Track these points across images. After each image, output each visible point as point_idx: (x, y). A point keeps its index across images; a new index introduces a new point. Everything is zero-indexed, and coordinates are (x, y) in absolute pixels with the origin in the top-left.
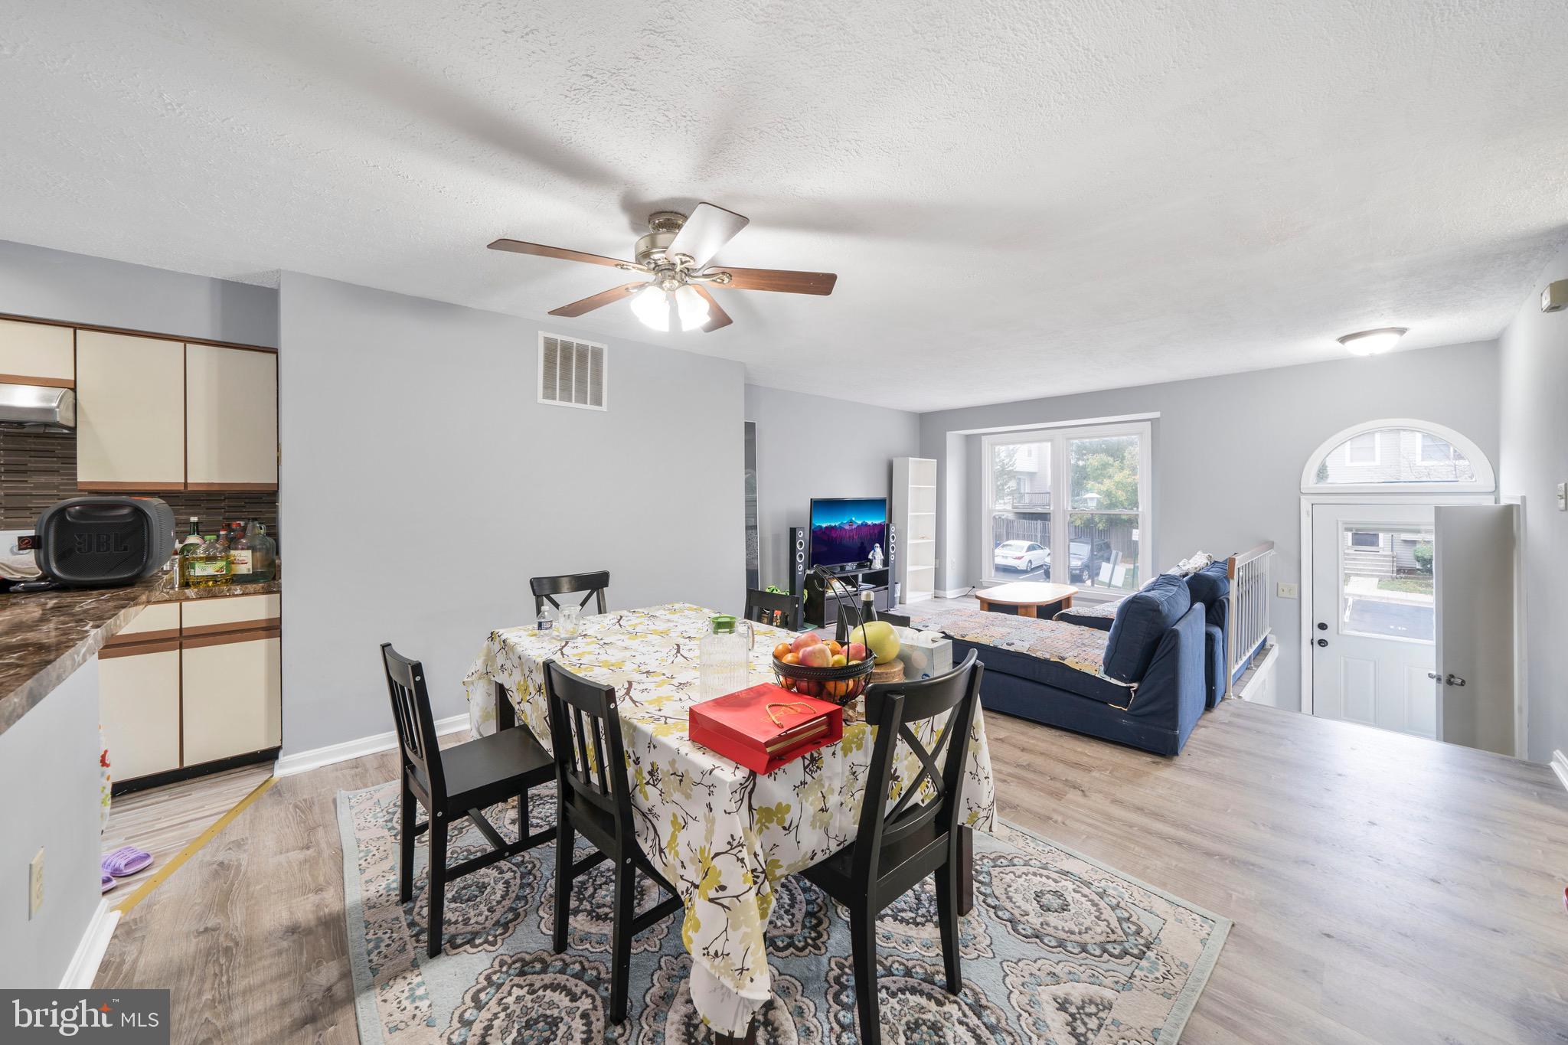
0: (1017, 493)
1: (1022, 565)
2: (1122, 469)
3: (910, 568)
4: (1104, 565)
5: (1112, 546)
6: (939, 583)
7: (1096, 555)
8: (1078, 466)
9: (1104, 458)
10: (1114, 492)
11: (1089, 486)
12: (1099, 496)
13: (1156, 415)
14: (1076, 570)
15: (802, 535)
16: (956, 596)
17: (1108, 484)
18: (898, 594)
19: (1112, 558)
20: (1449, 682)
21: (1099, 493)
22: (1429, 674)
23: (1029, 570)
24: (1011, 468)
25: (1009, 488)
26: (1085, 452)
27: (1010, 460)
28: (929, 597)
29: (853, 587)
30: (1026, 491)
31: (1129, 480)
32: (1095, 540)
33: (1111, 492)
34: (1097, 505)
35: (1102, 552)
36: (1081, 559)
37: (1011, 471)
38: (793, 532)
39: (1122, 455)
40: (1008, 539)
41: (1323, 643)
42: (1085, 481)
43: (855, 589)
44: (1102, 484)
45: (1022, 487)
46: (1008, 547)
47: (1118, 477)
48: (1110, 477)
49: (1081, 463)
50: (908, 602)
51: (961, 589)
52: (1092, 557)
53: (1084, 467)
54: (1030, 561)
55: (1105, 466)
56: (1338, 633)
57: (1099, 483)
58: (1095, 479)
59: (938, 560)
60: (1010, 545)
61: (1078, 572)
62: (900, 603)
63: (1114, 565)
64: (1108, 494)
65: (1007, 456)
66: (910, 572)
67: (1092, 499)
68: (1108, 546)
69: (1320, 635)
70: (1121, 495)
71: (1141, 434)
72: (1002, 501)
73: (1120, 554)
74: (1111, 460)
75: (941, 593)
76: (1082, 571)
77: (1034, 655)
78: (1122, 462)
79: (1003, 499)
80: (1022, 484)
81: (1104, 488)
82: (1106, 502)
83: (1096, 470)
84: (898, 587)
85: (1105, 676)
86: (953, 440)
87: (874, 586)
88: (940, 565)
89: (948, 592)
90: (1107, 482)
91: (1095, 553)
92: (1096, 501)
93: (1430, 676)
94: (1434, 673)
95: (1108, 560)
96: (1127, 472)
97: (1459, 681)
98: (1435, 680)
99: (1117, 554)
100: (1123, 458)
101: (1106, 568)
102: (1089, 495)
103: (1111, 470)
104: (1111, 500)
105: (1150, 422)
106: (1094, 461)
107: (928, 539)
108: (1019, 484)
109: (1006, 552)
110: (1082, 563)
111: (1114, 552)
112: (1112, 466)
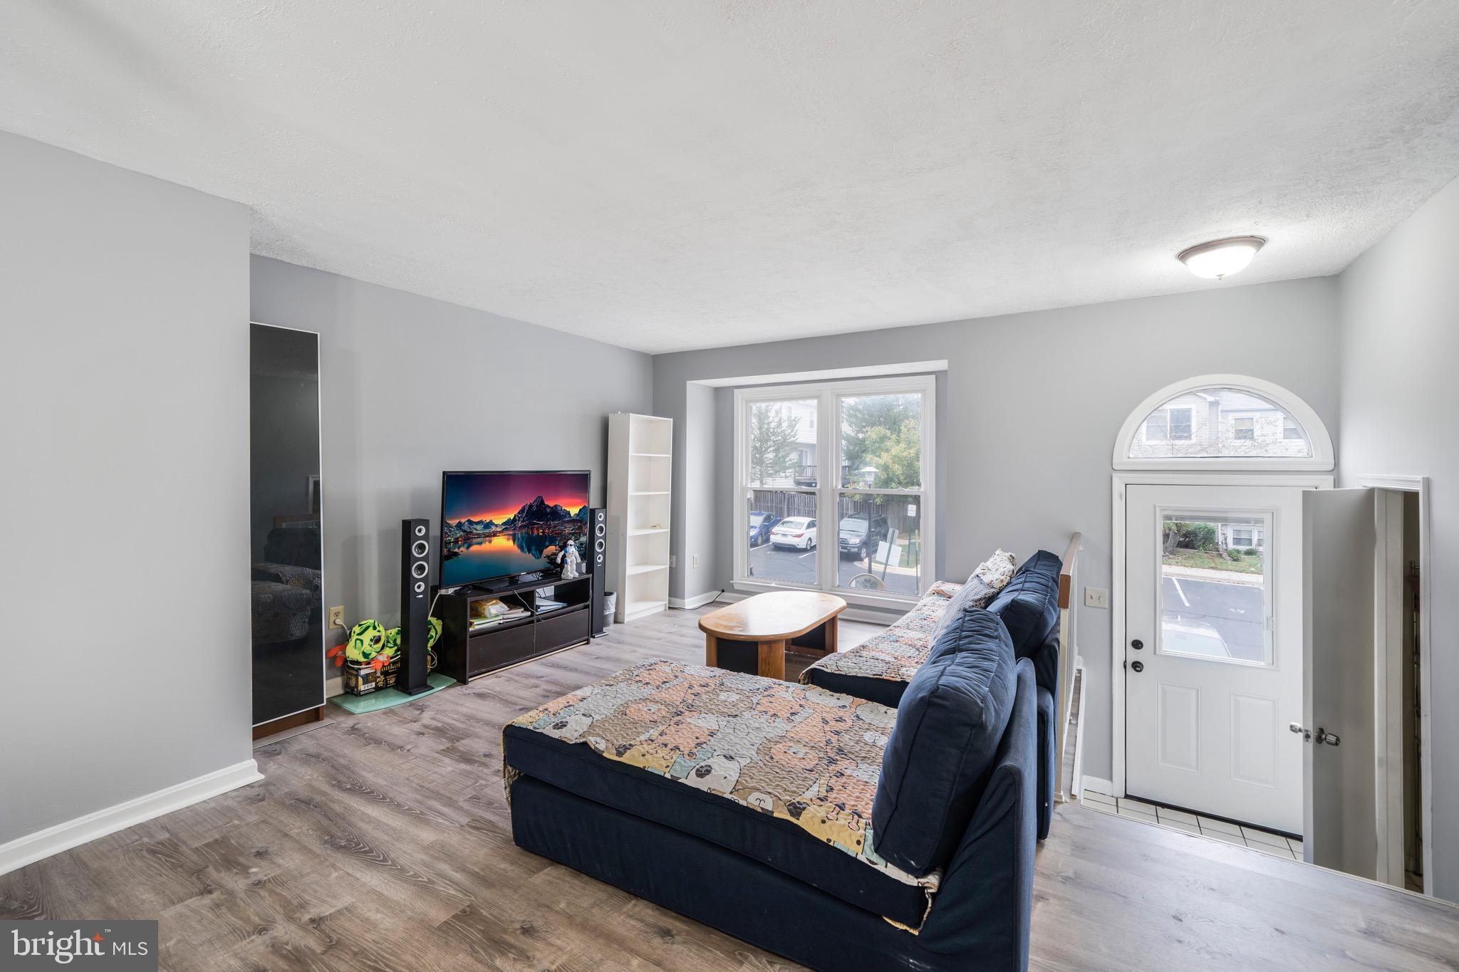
0: (800, 467)
1: (801, 543)
2: (898, 442)
3: (631, 570)
4: (881, 543)
5: (889, 522)
6: (675, 589)
7: (873, 532)
8: (858, 439)
9: (881, 430)
10: (891, 466)
11: (868, 459)
12: (876, 470)
13: (941, 365)
14: (854, 547)
15: (424, 531)
16: (701, 604)
17: (885, 458)
18: (611, 610)
19: (889, 536)
20: (1319, 739)
21: (876, 468)
22: (1291, 727)
23: (809, 548)
24: (792, 439)
25: (790, 460)
26: (864, 424)
27: (792, 431)
28: (662, 609)
29: (526, 610)
30: (808, 465)
31: (905, 454)
32: (873, 516)
33: (888, 466)
34: (875, 479)
35: (879, 530)
36: (859, 536)
37: (792, 443)
38: (407, 526)
39: (899, 429)
40: (789, 515)
41: (1137, 666)
42: (864, 455)
43: (529, 613)
44: (880, 457)
45: (804, 461)
46: (788, 525)
47: (895, 450)
48: (887, 450)
49: (861, 436)
50: (627, 620)
51: (708, 594)
52: (870, 534)
53: (864, 440)
54: (810, 539)
55: (883, 439)
56: (1155, 653)
57: (877, 456)
58: (874, 452)
59: (674, 557)
60: (791, 522)
61: (856, 550)
62: (616, 622)
63: (891, 543)
64: (886, 468)
65: (788, 426)
66: (629, 576)
67: (869, 473)
68: (884, 521)
69: (1134, 655)
70: (898, 469)
71: (923, 391)
72: (783, 475)
73: (897, 532)
74: (888, 433)
75: (678, 603)
76: (860, 548)
77: (744, 803)
78: (898, 436)
79: (785, 472)
80: (804, 455)
81: (882, 462)
82: (884, 476)
83: (875, 442)
84: (612, 600)
85: (875, 857)
86: (697, 392)
87: (565, 605)
88: (677, 562)
89: (686, 601)
90: (884, 455)
91: (873, 530)
92: (873, 475)
93: (1293, 729)
94: (1299, 725)
95: (884, 537)
96: (903, 445)
97: (1333, 739)
98: (1301, 735)
99: (894, 532)
100: (900, 431)
101: (883, 546)
102: (867, 469)
103: (888, 444)
104: (888, 475)
105: (934, 376)
106: (873, 433)
107: (661, 528)
108: (801, 456)
109: (788, 529)
110: (861, 541)
111: (891, 530)
112: (890, 439)
